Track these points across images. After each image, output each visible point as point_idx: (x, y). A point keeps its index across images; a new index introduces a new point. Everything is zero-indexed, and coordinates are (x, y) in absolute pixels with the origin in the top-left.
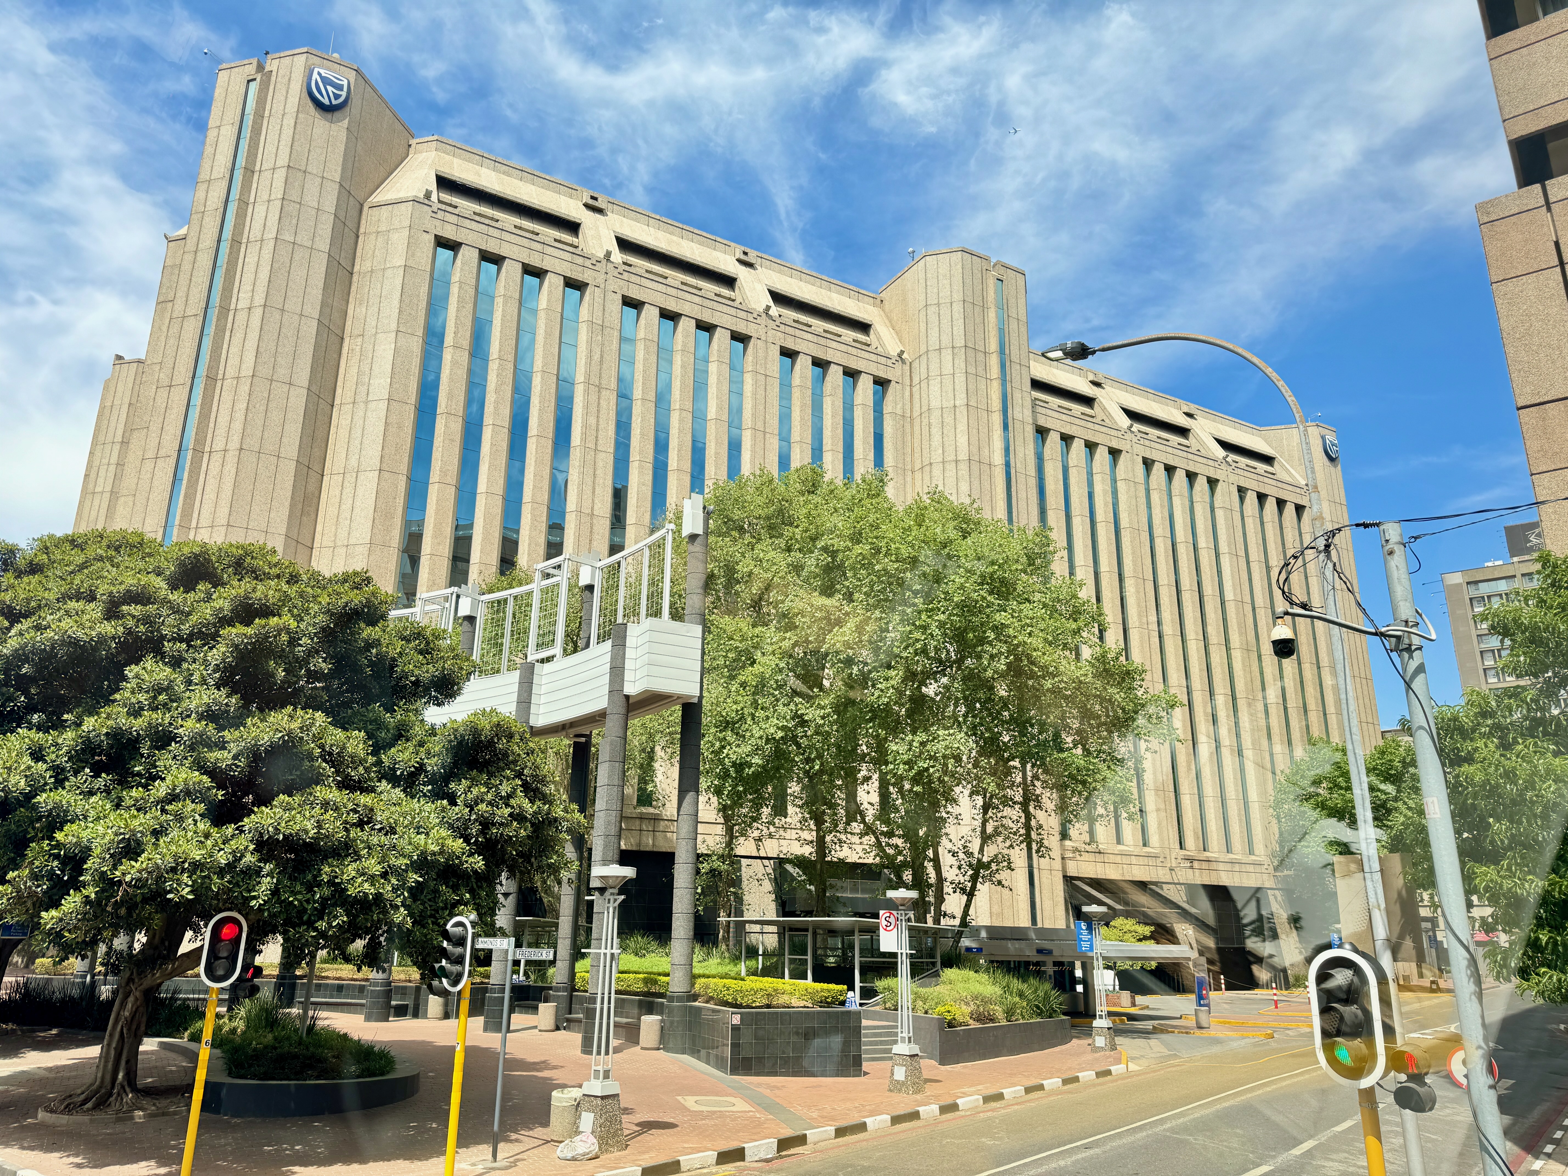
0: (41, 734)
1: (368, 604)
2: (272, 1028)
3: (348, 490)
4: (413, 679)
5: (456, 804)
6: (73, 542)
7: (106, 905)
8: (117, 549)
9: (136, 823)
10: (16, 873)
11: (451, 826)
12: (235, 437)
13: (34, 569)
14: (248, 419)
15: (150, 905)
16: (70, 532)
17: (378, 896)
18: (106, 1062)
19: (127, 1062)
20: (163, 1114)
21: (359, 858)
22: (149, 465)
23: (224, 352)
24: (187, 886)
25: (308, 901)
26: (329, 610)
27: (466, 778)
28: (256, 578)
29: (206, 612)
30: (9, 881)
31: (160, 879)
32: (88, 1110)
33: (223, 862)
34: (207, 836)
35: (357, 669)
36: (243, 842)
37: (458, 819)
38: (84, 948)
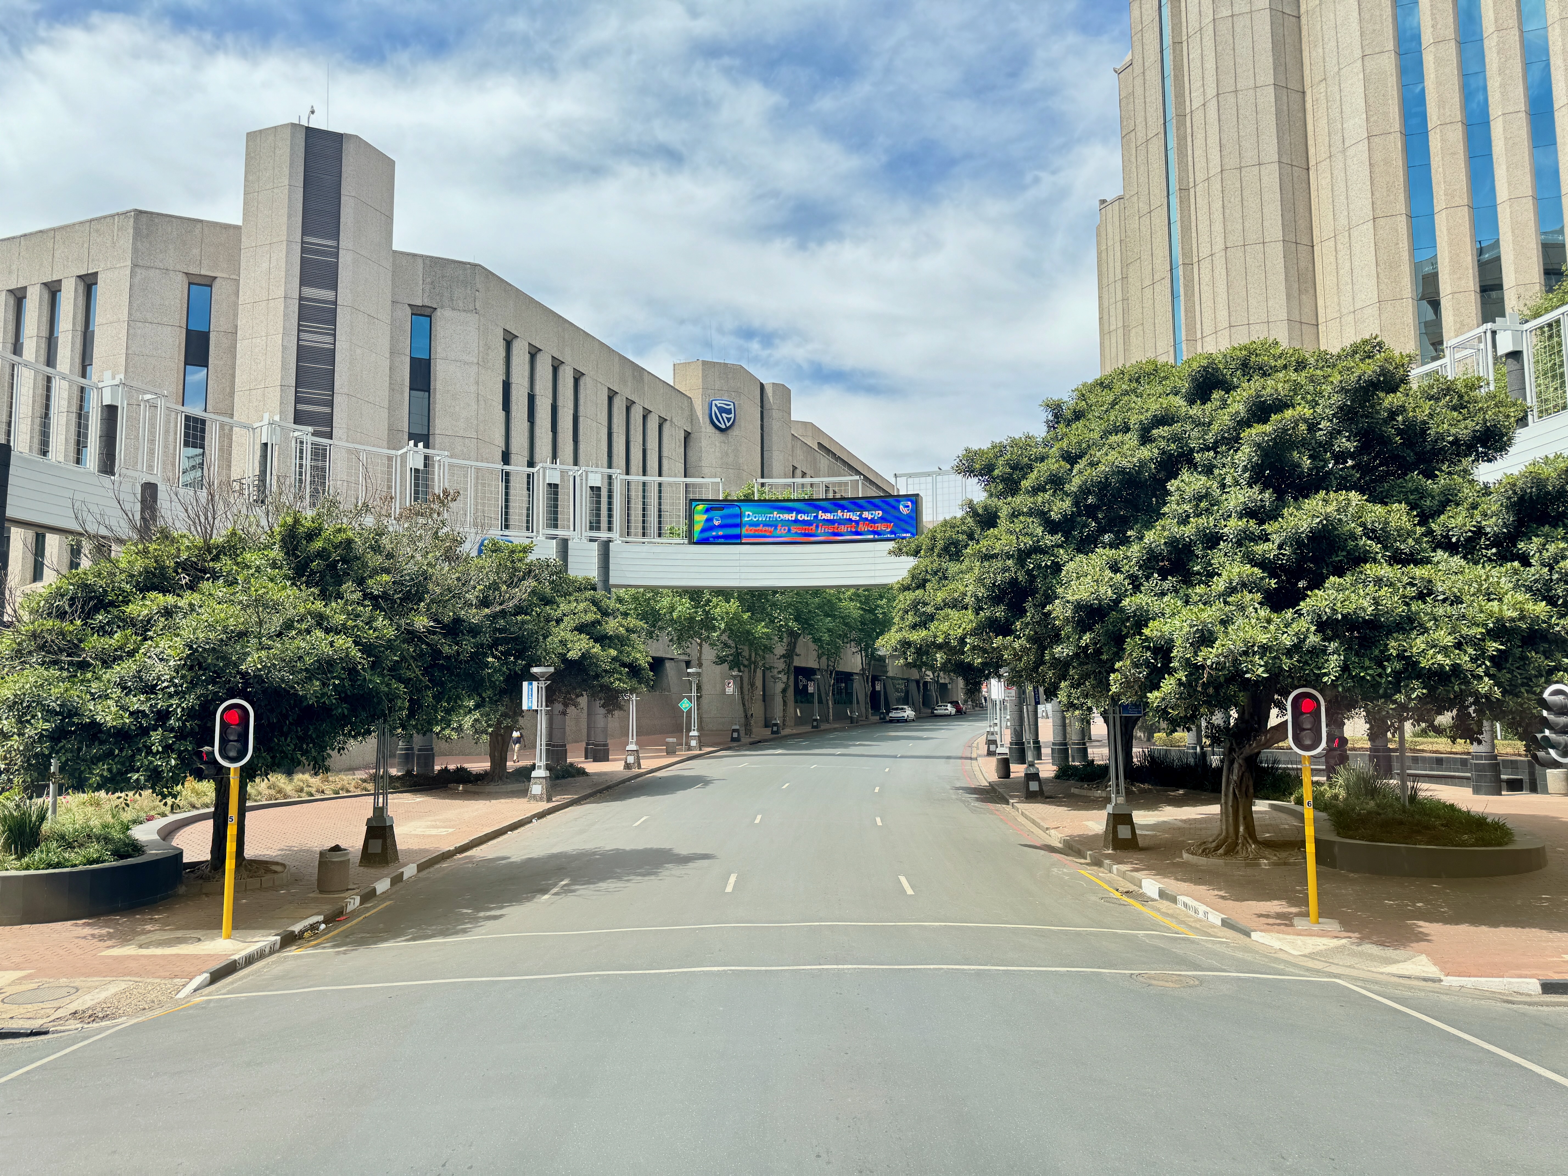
0: (1113, 551)
1: (1383, 372)
2: (1372, 795)
3: (1343, 252)
4: (1451, 439)
5: (1530, 565)
6: (1101, 384)
7: (1196, 686)
8: (1138, 381)
9: (1204, 615)
10: (1121, 663)
11: (1529, 589)
12: (1218, 239)
13: (1078, 415)
14: (1227, 215)
15: (1233, 685)
16: (1098, 377)
17: (1456, 668)
18: (1227, 817)
19: (1245, 818)
20: (1285, 864)
21: (1426, 630)
22: (1148, 292)
23: (1190, 159)
24: (1261, 666)
25: (1380, 675)
26: (1343, 388)
27: (1537, 536)
28: (1265, 374)
29: (1224, 420)
30: (1117, 670)
31: (1236, 662)
32: (1221, 855)
33: (1288, 643)
34: (1269, 621)
35: (1385, 441)
36: (1303, 625)
37: (1536, 581)
38: (1187, 721)
